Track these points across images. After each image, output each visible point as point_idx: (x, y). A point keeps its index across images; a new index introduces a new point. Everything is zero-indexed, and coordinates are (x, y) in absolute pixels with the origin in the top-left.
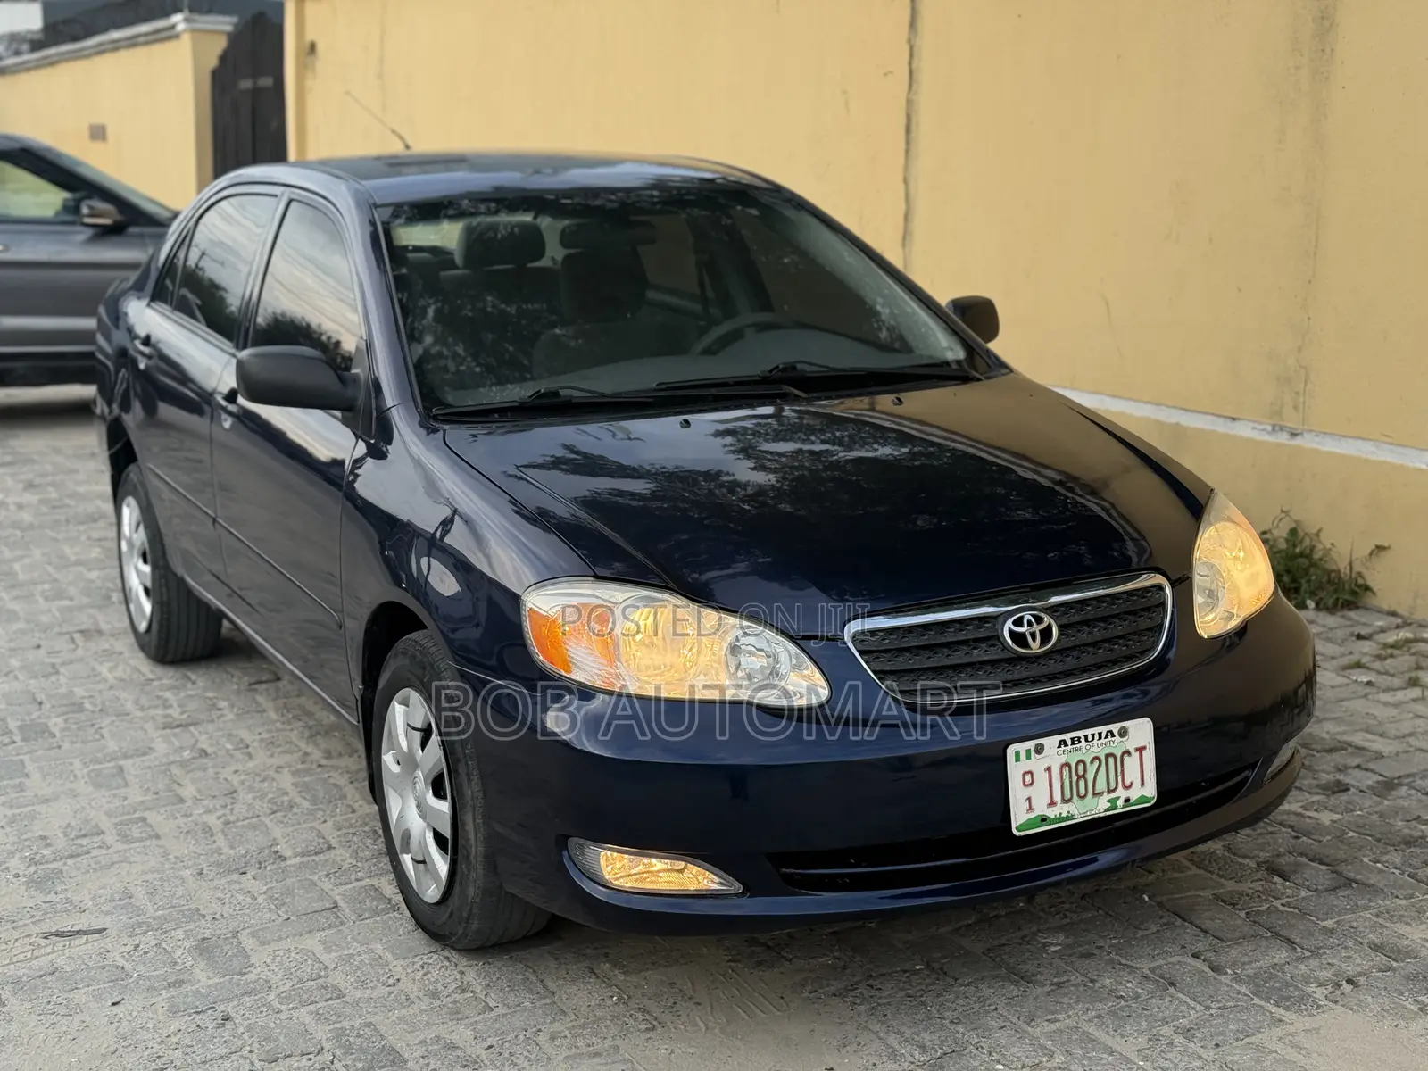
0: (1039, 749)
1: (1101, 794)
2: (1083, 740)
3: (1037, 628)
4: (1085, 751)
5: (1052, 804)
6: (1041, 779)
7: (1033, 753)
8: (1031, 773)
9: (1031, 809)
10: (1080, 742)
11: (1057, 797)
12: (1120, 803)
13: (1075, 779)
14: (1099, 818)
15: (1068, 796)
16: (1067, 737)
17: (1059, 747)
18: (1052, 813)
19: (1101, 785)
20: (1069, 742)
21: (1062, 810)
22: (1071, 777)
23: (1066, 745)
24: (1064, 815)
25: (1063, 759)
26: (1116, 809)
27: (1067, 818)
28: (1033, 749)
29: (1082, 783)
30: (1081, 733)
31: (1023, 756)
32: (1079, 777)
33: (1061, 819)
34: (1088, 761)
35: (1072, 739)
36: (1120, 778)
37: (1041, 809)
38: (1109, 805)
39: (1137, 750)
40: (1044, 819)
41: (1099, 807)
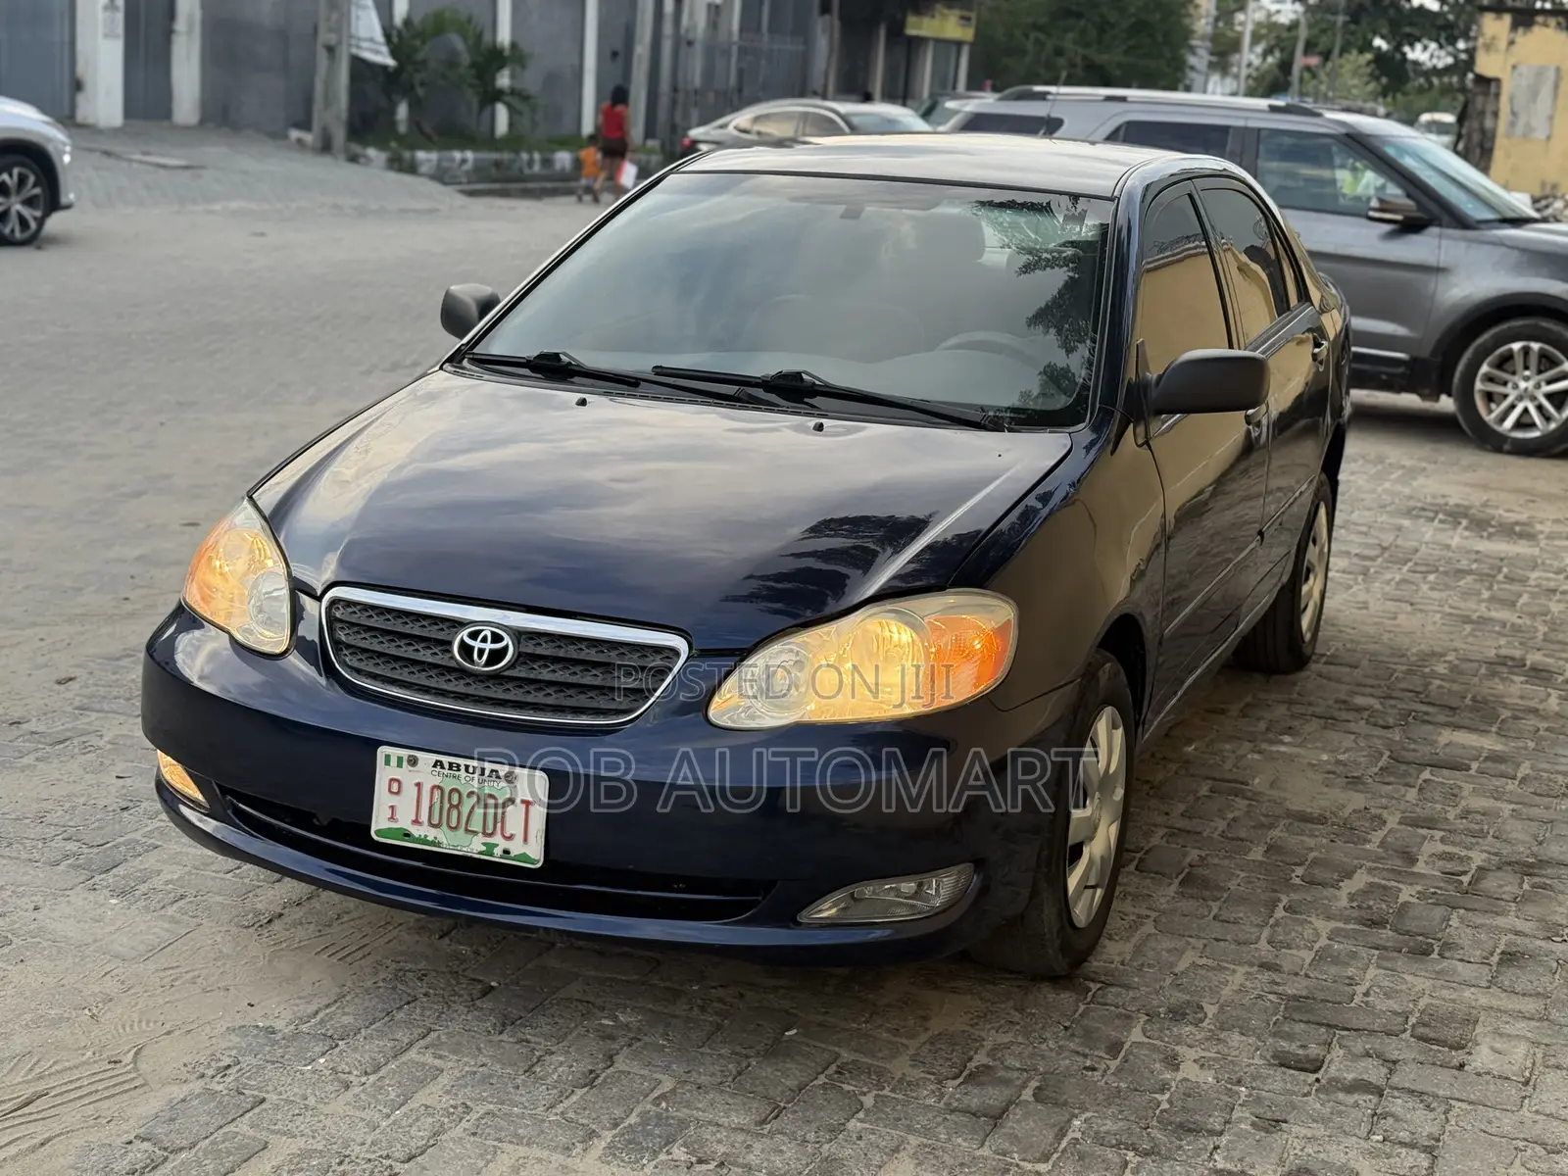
0: (413, 761)
1: (475, 833)
2: (463, 768)
3: (489, 646)
4: (463, 781)
5: (416, 822)
6: (410, 792)
7: (405, 763)
8: (398, 781)
9: (392, 818)
10: (459, 770)
11: (424, 817)
12: (498, 851)
13: (446, 806)
14: (471, 858)
15: (435, 821)
16: (446, 759)
17: (435, 766)
18: (416, 831)
19: (476, 825)
20: (446, 766)
21: (432, 834)
22: (442, 802)
23: (442, 767)
24: (430, 838)
25: (437, 781)
26: (492, 855)
27: (433, 843)
28: (405, 758)
29: (455, 813)
30: (462, 762)
31: (394, 761)
32: (452, 806)
33: (425, 841)
34: (465, 795)
35: (451, 764)
36: (499, 825)
37: (404, 822)
38: (484, 848)
39: (523, 801)
40: (407, 835)
41: (474, 847)
